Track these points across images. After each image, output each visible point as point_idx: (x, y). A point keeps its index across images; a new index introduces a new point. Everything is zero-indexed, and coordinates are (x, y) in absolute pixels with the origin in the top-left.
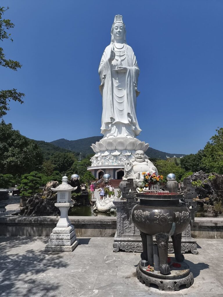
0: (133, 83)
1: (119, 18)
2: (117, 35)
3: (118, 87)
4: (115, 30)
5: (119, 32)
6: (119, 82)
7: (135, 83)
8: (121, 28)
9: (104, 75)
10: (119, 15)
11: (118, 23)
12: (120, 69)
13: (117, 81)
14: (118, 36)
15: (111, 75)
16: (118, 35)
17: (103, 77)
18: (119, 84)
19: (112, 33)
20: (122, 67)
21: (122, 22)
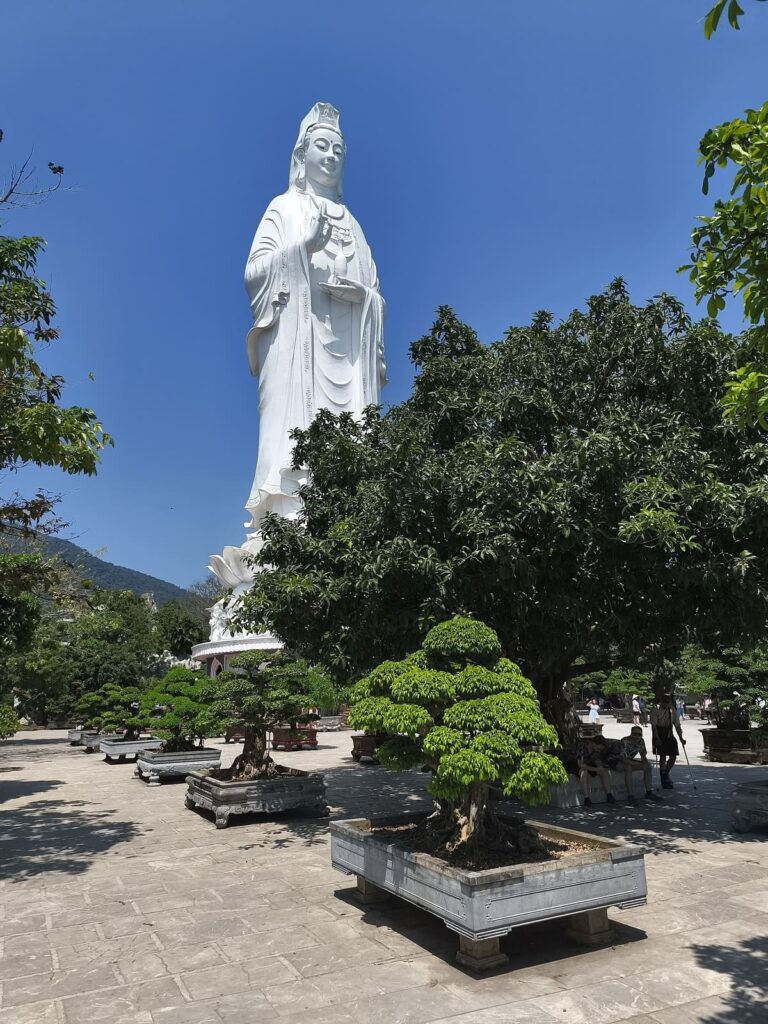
0: (379, 346)
1: (330, 116)
2: (324, 169)
3: (328, 347)
4: (316, 148)
5: (331, 160)
6: (335, 331)
7: (382, 349)
8: (338, 150)
9: (282, 295)
10: (329, 105)
11: (320, 129)
12: (345, 289)
13: (328, 327)
14: (326, 174)
15: (309, 302)
16: (326, 171)
17: (276, 298)
18: (334, 339)
19: (301, 157)
20: (352, 284)
21: (337, 129)
